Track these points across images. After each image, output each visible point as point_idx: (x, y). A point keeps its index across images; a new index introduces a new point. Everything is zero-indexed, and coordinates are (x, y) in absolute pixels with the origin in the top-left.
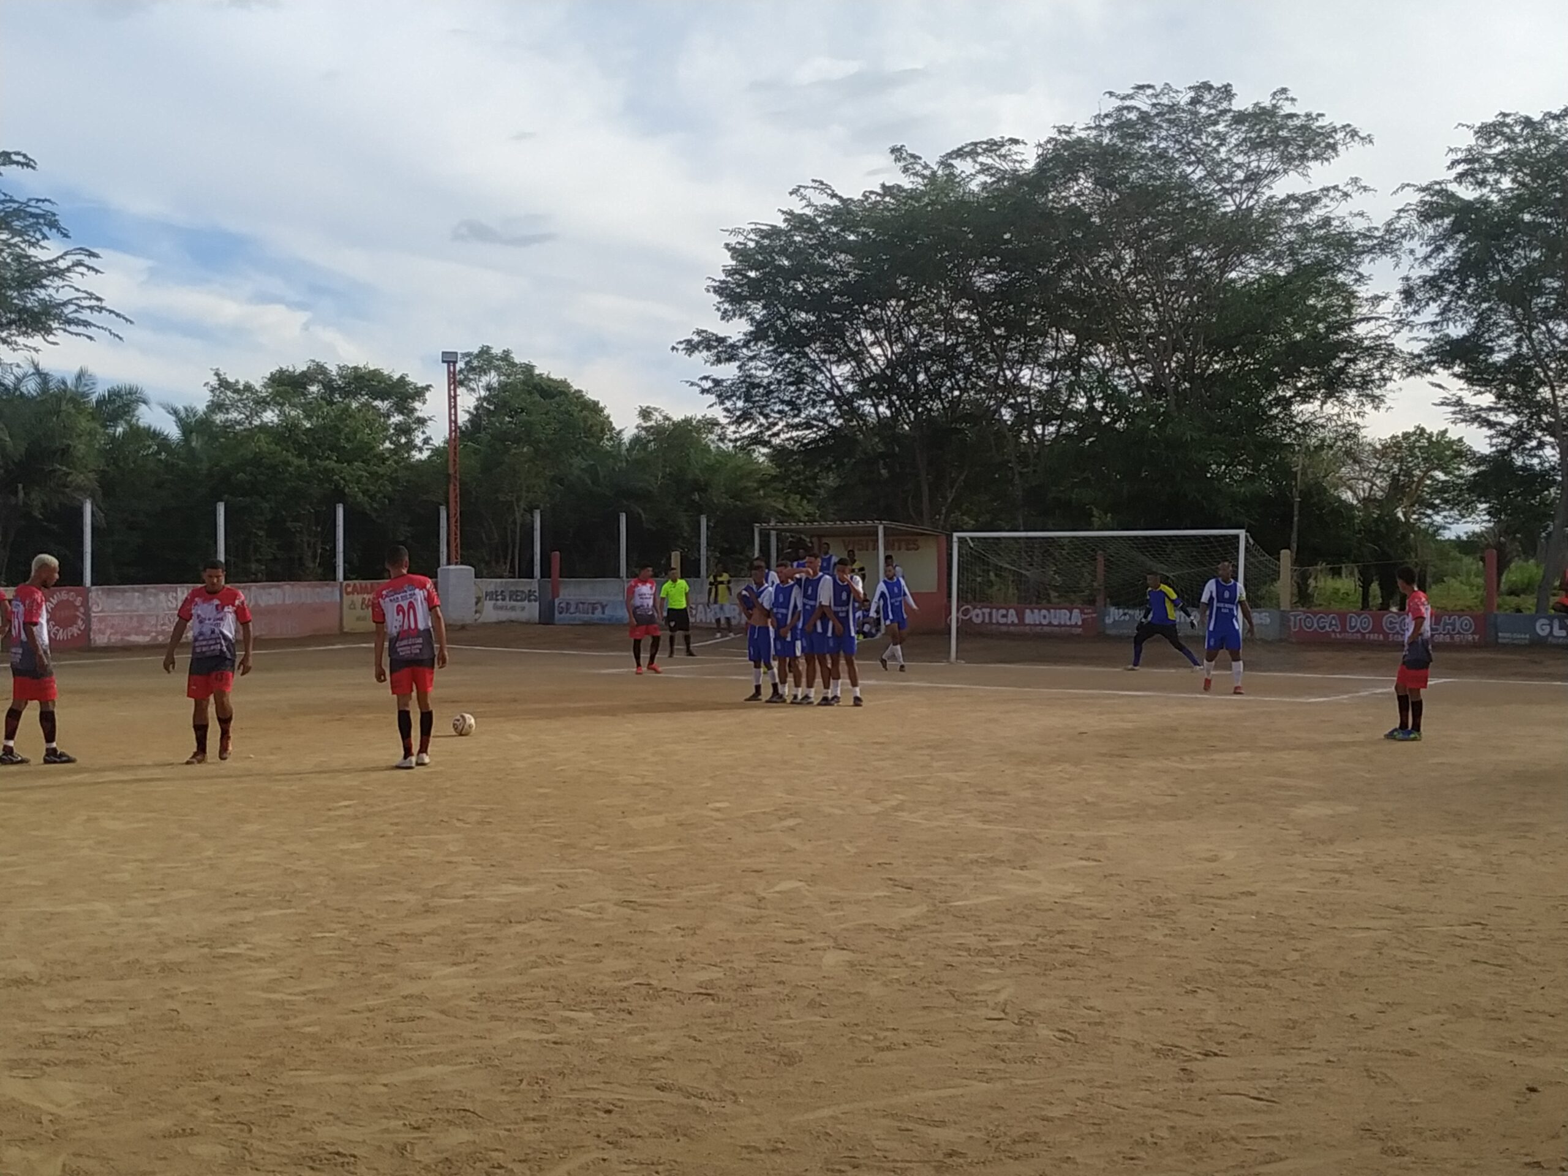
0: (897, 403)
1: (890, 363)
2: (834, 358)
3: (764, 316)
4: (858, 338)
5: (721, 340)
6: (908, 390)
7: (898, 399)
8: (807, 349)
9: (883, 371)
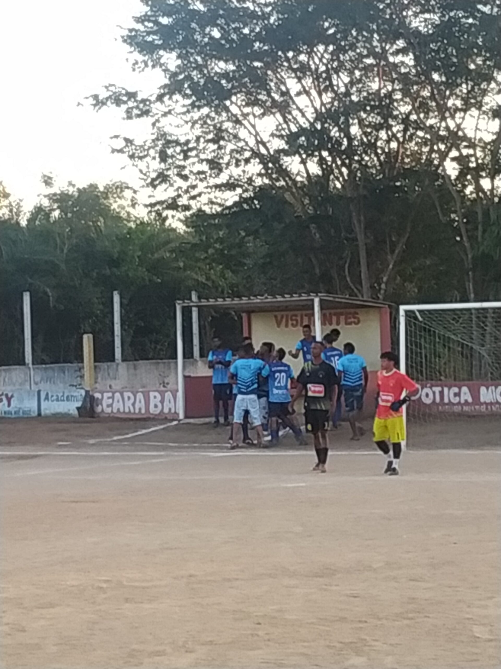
0: (329, 159)
1: (319, 116)
2: (258, 111)
3: (178, 67)
4: (283, 88)
5: (132, 95)
6: (341, 144)
7: (330, 154)
8: (228, 103)
9: (312, 124)
